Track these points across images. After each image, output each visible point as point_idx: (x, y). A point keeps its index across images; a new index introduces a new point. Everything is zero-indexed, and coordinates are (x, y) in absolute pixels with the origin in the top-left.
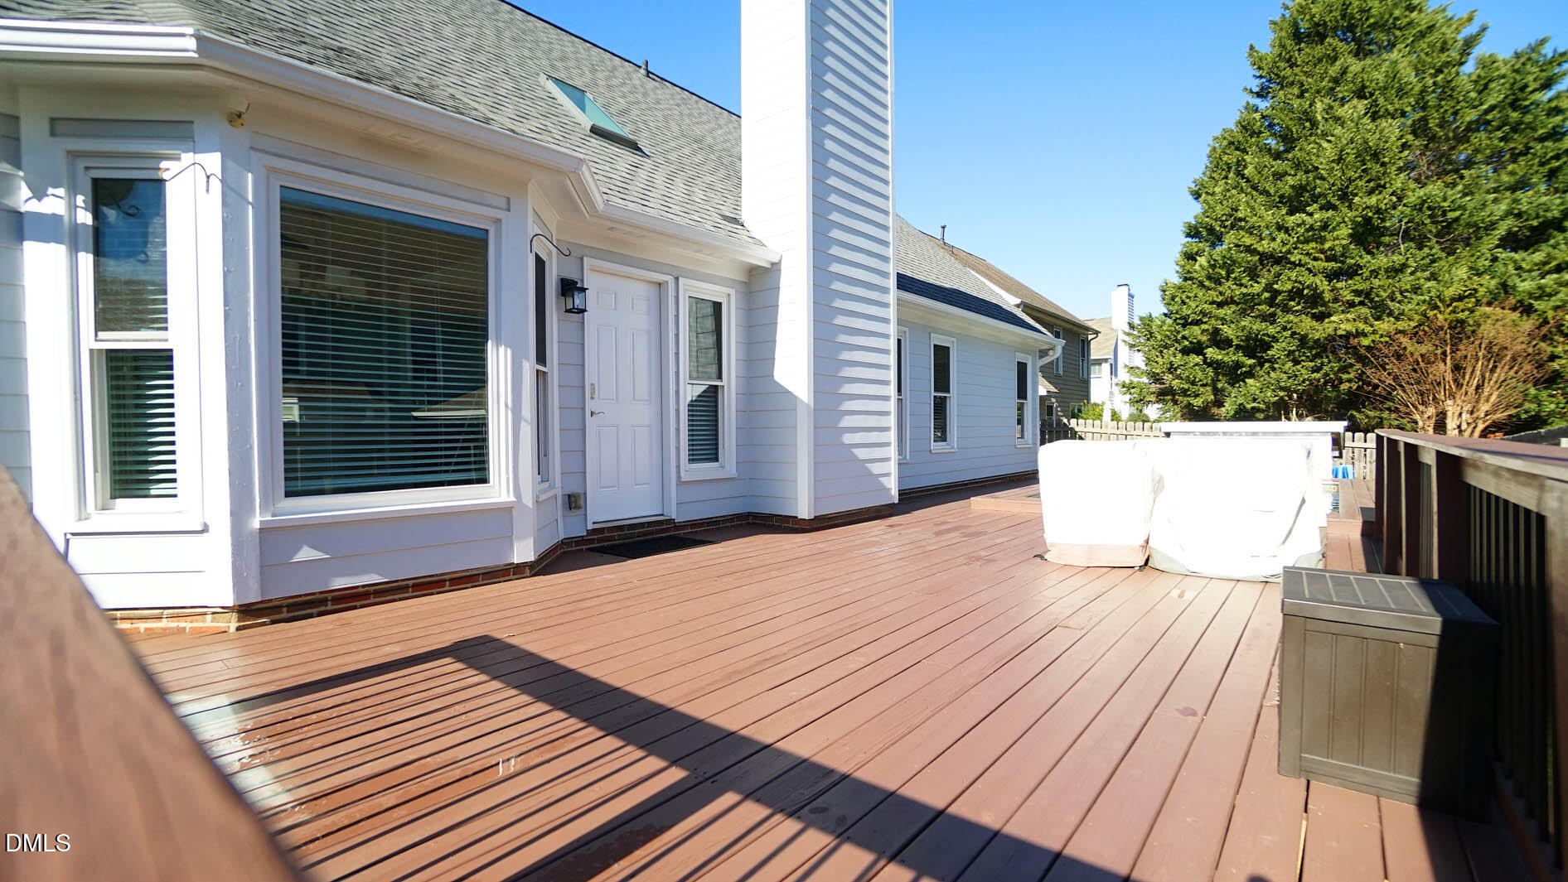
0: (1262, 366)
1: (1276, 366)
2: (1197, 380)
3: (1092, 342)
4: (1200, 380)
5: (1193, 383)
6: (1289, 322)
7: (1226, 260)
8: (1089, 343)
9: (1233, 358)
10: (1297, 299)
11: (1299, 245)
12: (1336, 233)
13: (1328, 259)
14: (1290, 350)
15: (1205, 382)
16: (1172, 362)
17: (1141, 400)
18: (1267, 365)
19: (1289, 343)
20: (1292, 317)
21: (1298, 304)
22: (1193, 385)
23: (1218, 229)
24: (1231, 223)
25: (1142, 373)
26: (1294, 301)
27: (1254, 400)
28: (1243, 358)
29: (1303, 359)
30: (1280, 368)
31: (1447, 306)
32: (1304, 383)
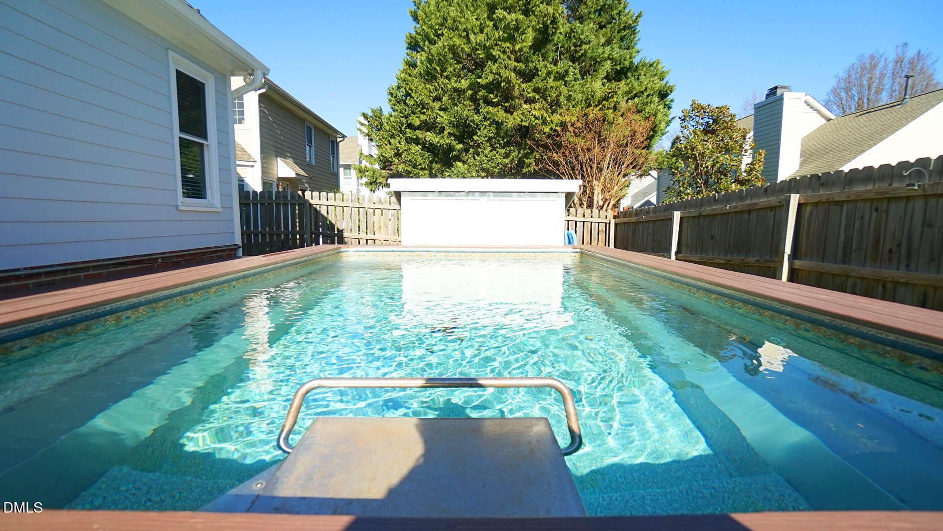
0: (467, 151)
1: (480, 150)
2: (418, 164)
3: (340, 143)
4: (420, 164)
5: (415, 166)
6: (488, 113)
7: (441, 57)
8: (338, 144)
9: (447, 141)
10: (495, 92)
13: (518, 60)
14: (489, 137)
16: (397, 147)
17: (374, 182)
18: (471, 150)
19: (489, 131)
20: (491, 108)
21: (496, 96)
22: (414, 168)
25: (375, 160)
26: (493, 94)
28: (454, 143)
29: (498, 145)
30: (482, 152)
31: (596, 106)
32: (498, 166)
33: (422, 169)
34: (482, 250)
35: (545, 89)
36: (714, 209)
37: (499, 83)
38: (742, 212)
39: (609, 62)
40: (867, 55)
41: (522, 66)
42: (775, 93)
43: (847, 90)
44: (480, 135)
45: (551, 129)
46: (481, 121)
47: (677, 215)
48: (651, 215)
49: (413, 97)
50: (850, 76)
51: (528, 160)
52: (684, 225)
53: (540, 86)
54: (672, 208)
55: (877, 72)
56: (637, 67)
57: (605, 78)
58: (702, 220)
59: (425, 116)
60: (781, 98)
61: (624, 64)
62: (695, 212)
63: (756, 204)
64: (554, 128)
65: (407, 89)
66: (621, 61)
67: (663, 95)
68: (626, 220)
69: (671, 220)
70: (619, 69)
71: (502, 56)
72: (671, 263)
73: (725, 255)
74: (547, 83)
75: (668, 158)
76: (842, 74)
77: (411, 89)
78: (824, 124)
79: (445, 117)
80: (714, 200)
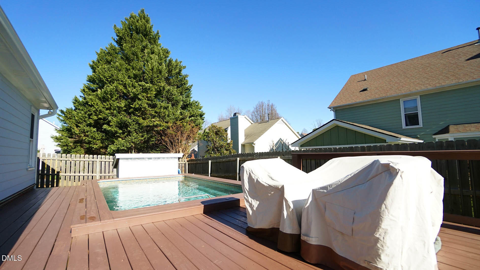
1: (131, 134)
4: (97, 138)
6: (135, 119)
9: (115, 129)
10: (139, 111)
11: (141, 93)
12: (152, 92)
13: (148, 100)
14: (136, 129)
15: (99, 139)
17: (66, 145)
18: (126, 133)
20: (136, 118)
21: (139, 113)
23: (105, 81)
24: (111, 80)
27: (123, 146)
28: (118, 130)
29: (139, 132)
30: (132, 135)
31: (179, 121)
32: (139, 141)
33: (98, 140)
34: (152, 178)
35: (160, 112)
36: (220, 160)
37: (141, 108)
38: (227, 162)
39: (182, 102)
40: (261, 102)
41: (150, 102)
42: (236, 115)
43: (257, 112)
44: (131, 128)
45: (163, 128)
46: (131, 122)
47: (210, 162)
48: (201, 161)
49: (95, 107)
50: (257, 107)
51: (153, 139)
52: (212, 165)
53: (158, 111)
54: (208, 159)
55: (264, 107)
56: (191, 104)
57: (181, 108)
58: (217, 163)
59: (101, 116)
60: (237, 117)
61: (187, 103)
62: (215, 161)
63: (230, 160)
64: (164, 128)
65: (92, 103)
66: (186, 102)
67: (201, 116)
68: (192, 162)
69: (208, 163)
70: (185, 104)
71: (142, 98)
72: (209, 178)
73: (224, 174)
74: (161, 110)
75: (203, 136)
76: (255, 107)
77: (94, 104)
78: (251, 125)
79: (115, 119)
80: (220, 158)
